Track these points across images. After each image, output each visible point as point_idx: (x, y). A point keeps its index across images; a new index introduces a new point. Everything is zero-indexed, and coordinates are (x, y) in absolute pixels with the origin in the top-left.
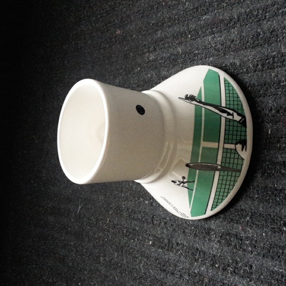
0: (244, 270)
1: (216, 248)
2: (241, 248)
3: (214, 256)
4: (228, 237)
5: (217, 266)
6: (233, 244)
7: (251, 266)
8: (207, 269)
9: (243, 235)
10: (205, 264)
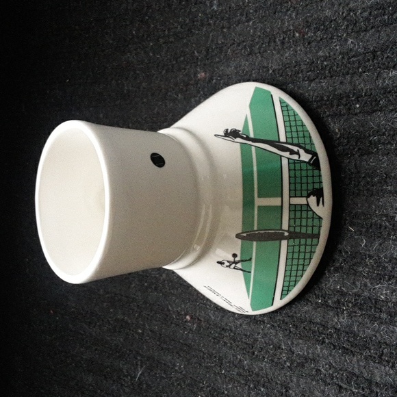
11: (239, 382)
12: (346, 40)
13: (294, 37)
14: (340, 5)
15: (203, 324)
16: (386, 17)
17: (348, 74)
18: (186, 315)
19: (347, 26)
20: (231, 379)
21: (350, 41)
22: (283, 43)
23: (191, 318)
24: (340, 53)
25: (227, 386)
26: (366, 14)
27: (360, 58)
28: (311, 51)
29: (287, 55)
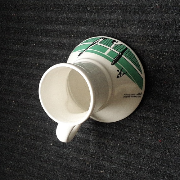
0: (108, 159)
1: (93, 149)
2: (106, 149)
3: (92, 152)
4: (99, 144)
5: (93, 157)
6: (102, 147)
7: (112, 157)
8: (88, 158)
9: (107, 143)
10: (87, 156)
11: (34, 120)
12: (68, 14)
13: (50, 9)
14: (66, 2)
15: (20, 103)
16: (80, 10)
17: (69, 25)
18: (12, 101)
19: (68, 10)
20: (32, 120)
21: (69, 15)
22: (46, 10)
23: (15, 101)
24: (66, 18)
25: (30, 122)
26: (74, 7)
27: (73, 20)
28: (57, 15)
29: (48, 14)
